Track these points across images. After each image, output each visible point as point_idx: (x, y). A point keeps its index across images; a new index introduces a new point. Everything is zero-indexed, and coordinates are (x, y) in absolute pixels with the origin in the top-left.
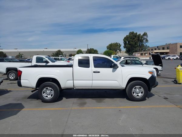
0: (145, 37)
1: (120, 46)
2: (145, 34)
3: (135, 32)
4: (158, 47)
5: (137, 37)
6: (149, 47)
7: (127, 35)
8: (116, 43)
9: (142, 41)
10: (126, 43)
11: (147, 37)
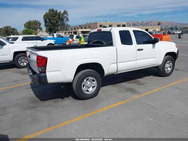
0: (66, 15)
1: (40, 24)
2: (65, 12)
3: (55, 10)
4: (80, 26)
5: (58, 14)
6: (70, 26)
7: (47, 13)
8: (35, 21)
9: (62, 20)
10: (47, 21)
11: (68, 15)
